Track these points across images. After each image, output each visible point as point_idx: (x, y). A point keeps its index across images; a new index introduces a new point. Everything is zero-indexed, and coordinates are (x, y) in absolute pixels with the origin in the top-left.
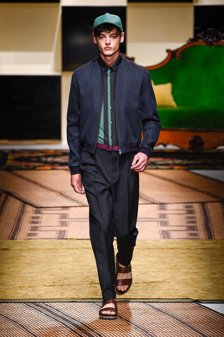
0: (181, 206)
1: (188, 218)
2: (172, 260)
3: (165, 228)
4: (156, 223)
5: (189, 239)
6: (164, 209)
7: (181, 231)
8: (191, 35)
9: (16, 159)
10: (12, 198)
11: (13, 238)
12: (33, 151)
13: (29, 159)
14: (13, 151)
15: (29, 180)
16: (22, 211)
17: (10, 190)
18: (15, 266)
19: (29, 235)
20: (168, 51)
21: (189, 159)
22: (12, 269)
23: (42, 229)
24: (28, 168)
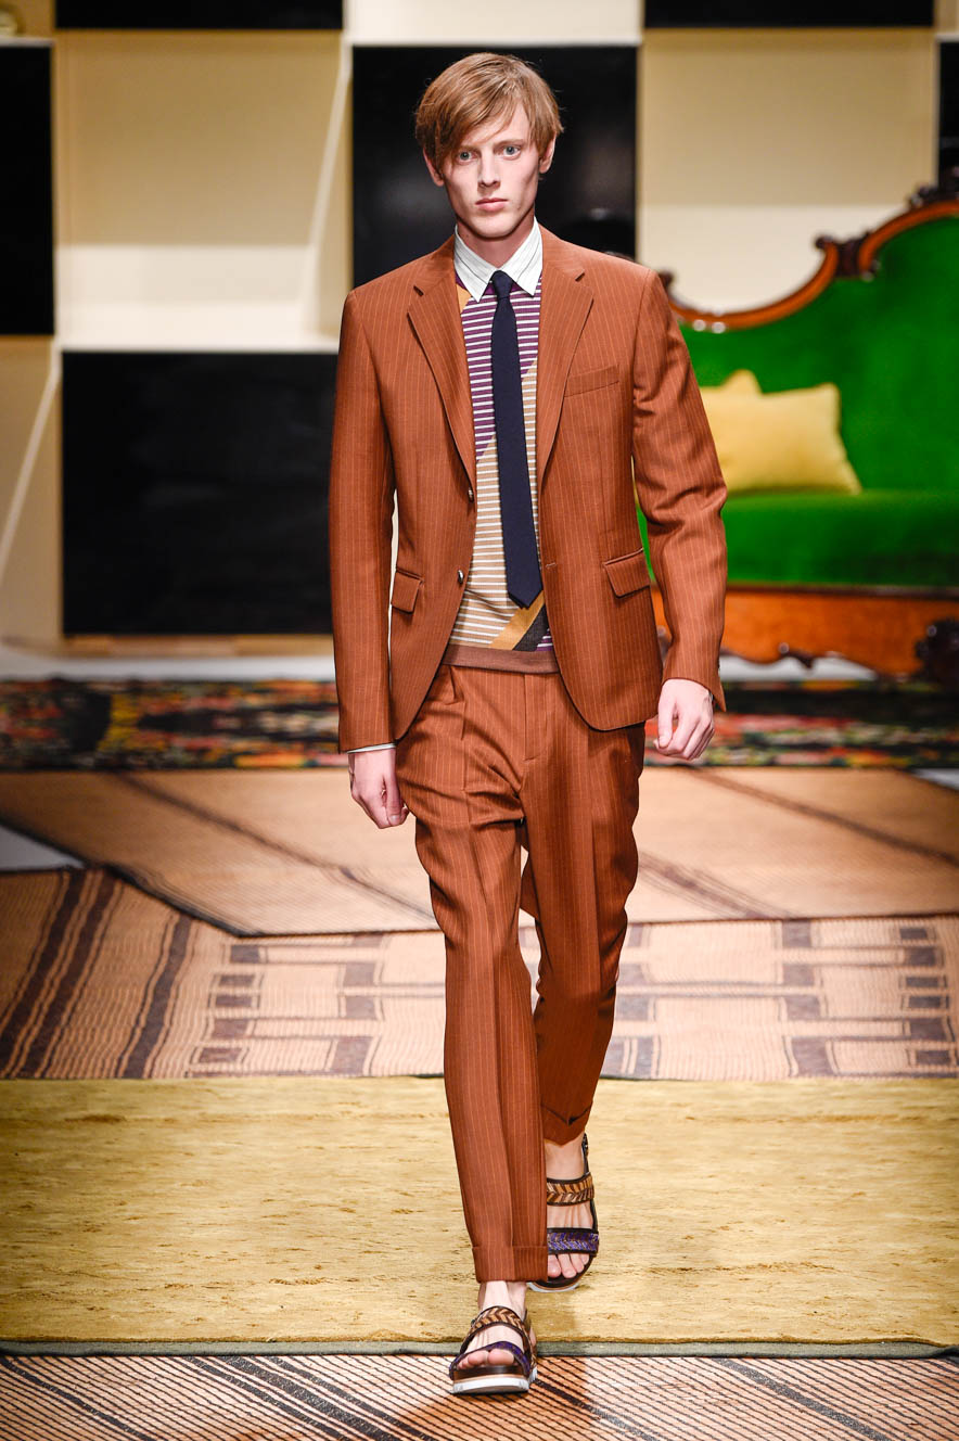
0: (880, 932)
1: (911, 982)
2: (841, 1171)
3: (809, 1029)
4: (767, 1008)
5: (916, 1076)
6: (806, 943)
7: (880, 1039)
8: (924, 172)
9: (147, 723)
10: (131, 895)
11: (135, 1070)
12: (222, 687)
13: (204, 723)
14: (136, 687)
15: (204, 816)
16: (177, 952)
17: (123, 859)
18: (144, 1195)
19: (207, 1055)
20: (822, 243)
21: (915, 725)
22: (131, 1208)
23: (264, 1028)
24: (200, 763)
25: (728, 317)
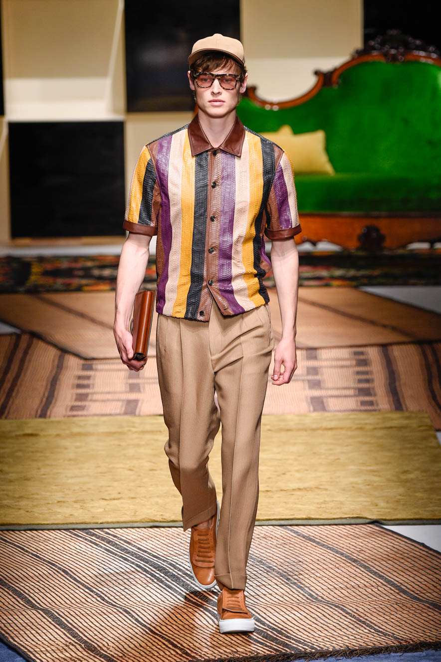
0: (345, 353)
1: (358, 373)
2: (330, 450)
3: (317, 393)
4: (300, 385)
5: (360, 411)
6: (315, 358)
7: (346, 396)
8: (358, 43)
9: (46, 273)
10: (41, 344)
11: (43, 415)
12: (76, 259)
13: (69, 273)
14: (41, 259)
15: (70, 311)
16: (60, 367)
17: (37, 329)
18: (48, 465)
19: (73, 408)
20: (317, 73)
21: (358, 268)
22: (43, 471)
23: (95, 397)
24: (68, 289)
25: (279, 104)
